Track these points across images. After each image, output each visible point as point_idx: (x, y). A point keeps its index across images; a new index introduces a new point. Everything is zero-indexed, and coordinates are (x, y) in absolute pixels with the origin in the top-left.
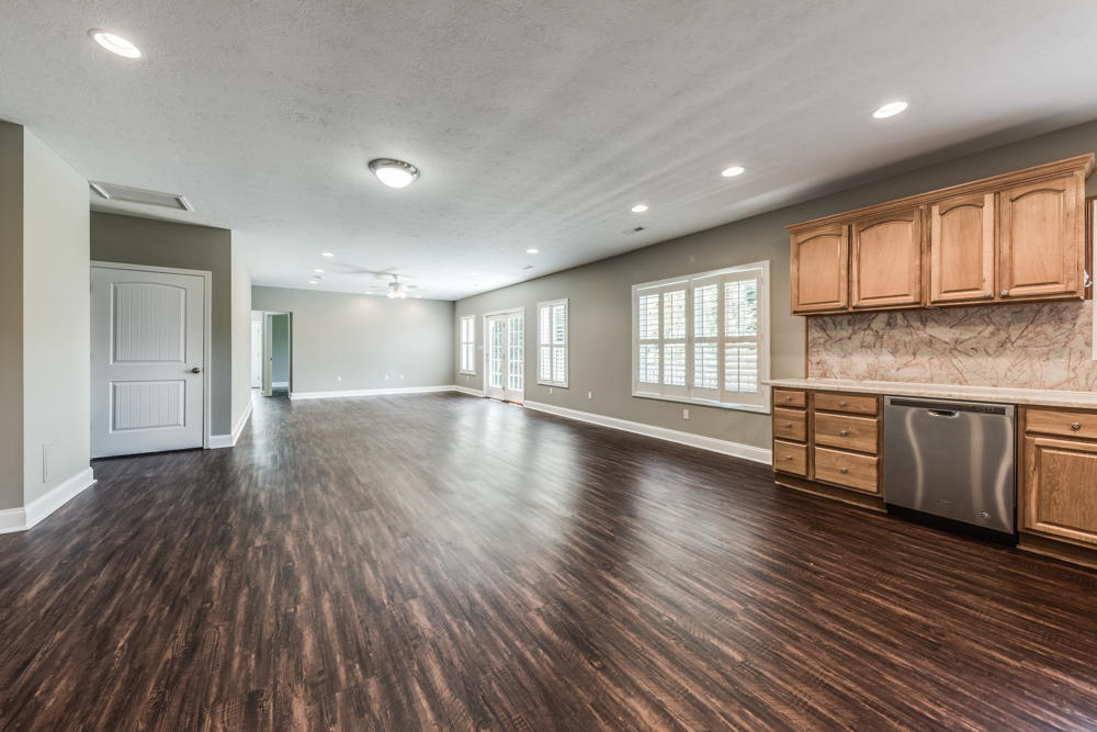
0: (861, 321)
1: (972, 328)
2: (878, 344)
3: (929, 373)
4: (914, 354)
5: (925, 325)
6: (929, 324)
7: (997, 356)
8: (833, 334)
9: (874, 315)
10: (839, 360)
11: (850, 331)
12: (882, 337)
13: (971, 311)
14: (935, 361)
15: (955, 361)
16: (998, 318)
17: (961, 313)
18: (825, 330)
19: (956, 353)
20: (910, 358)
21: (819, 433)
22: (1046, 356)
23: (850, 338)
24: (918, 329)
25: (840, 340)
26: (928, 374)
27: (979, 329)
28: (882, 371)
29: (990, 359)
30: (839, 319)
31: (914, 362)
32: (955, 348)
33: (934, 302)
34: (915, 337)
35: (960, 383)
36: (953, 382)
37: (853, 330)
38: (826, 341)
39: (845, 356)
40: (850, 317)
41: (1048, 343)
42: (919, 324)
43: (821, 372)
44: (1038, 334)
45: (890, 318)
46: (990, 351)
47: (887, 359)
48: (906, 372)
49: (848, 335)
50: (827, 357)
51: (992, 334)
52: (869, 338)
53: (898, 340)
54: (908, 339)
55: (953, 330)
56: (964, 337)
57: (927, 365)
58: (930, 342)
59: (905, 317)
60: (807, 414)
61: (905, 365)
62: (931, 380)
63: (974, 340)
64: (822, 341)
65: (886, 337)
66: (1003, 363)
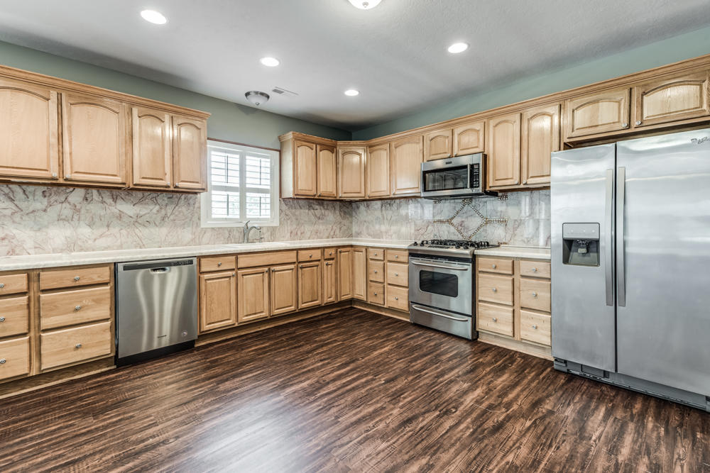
0: (57, 193)
1: (147, 206)
2: (76, 217)
3: (119, 241)
4: (108, 226)
5: (115, 202)
6: (119, 201)
7: (161, 227)
8: (23, 205)
9: (71, 189)
10: (32, 233)
11: (46, 203)
12: (79, 211)
13: (146, 194)
14: (124, 232)
15: (137, 231)
16: (161, 201)
17: (140, 194)
18: (12, 200)
19: (136, 224)
20: (105, 229)
21: (47, 316)
22: (183, 226)
23: (45, 211)
24: (110, 205)
25: (33, 211)
26: (119, 243)
27: (151, 207)
28: (80, 243)
29: (157, 229)
30: (31, 188)
31: (107, 233)
32: (137, 221)
33: (135, 185)
34: (108, 211)
35: (141, 248)
36: (136, 247)
37: (49, 202)
38: (13, 214)
39: (39, 229)
40: (44, 188)
41: (184, 218)
42: (111, 200)
43: (7, 249)
44: (180, 212)
45: (87, 193)
46: (157, 223)
47: (85, 231)
48: (102, 242)
49: (44, 207)
50: (15, 231)
51: (158, 211)
52: (67, 210)
53: (94, 214)
54: (102, 213)
55: (136, 207)
56: (142, 213)
57: (118, 235)
58: (120, 216)
59: (100, 194)
60: (29, 299)
61: (101, 236)
62: (121, 247)
63: (148, 215)
64: (8, 212)
65: (83, 211)
66: (164, 230)
